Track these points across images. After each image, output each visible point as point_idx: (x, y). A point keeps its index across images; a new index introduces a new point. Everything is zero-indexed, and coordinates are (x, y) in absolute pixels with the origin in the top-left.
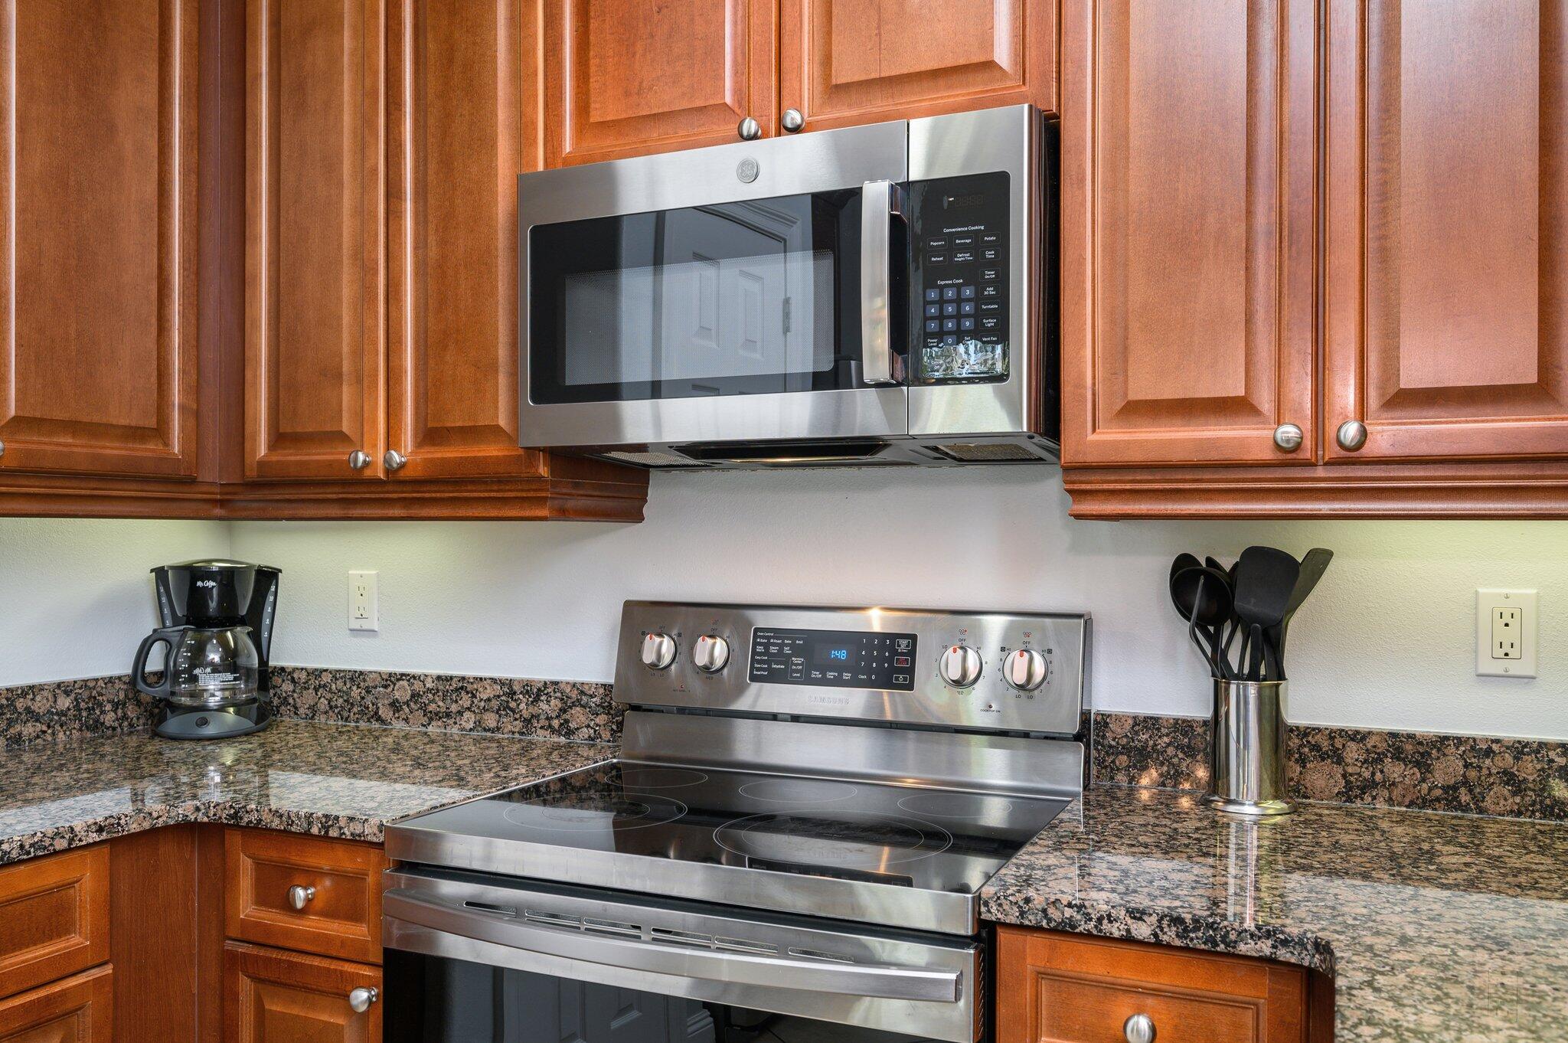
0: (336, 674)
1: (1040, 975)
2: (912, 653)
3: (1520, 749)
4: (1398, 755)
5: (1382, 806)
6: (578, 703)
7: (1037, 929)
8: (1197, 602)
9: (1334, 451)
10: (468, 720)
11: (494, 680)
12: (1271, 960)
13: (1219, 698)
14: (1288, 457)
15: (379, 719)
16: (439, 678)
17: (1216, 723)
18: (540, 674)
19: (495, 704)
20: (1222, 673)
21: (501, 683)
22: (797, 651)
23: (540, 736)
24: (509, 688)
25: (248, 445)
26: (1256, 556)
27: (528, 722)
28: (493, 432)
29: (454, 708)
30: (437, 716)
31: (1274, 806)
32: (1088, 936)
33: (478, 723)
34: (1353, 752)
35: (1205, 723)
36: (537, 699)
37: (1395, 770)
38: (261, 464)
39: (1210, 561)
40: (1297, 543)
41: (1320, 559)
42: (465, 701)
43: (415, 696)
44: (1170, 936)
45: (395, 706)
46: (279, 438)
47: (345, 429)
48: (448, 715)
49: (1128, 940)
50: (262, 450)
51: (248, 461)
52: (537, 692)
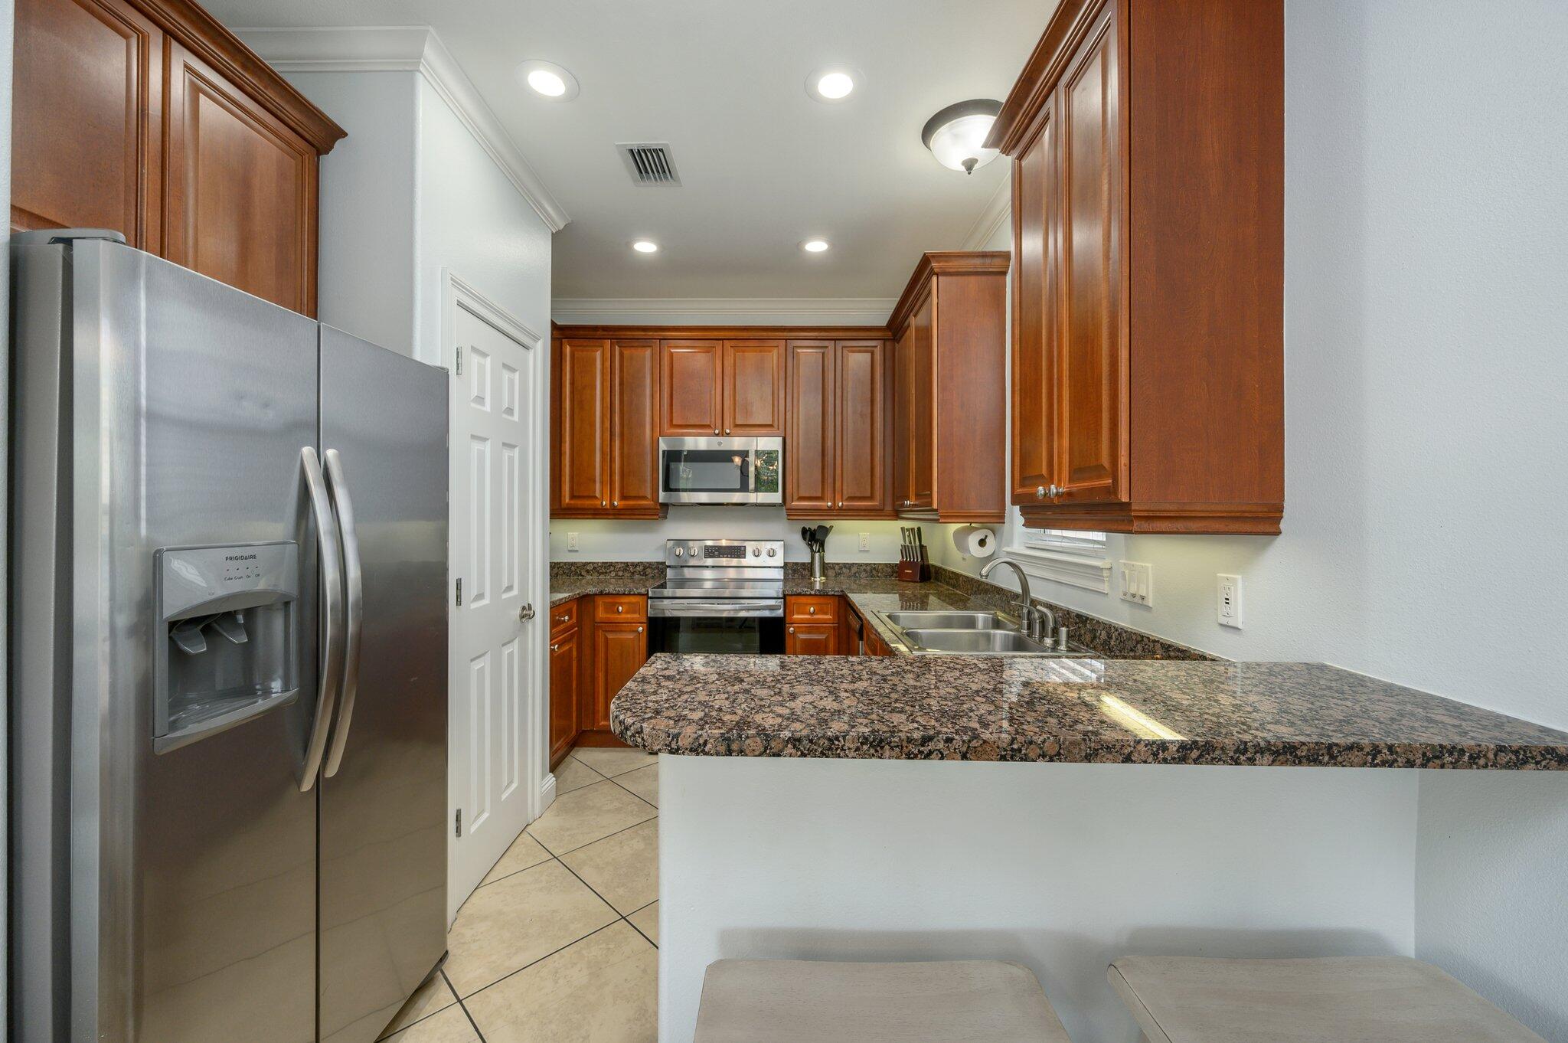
0: (565, 564)
1: (794, 604)
2: (745, 550)
3: (867, 565)
4: (845, 567)
5: (842, 578)
6: (649, 567)
7: (794, 595)
8: (808, 537)
9: (837, 508)
10: (613, 574)
11: (622, 563)
12: (833, 595)
13: (813, 558)
14: (830, 509)
15: (581, 575)
16: (603, 563)
17: (812, 563)
18: (637, 561)
19: (622, 569)
20: (813, 552)
21: (624, 563)
22: (716, 551)
23: (637, 577)
24: (627, 564)
25: (563, 498)
26: (820, 527)
27: (633, 573)
28: (644, 498)
29: (608, 571)
30: (603, 573)
31: (823, 578)
32: (803, 595)
33: (616, 575)
34: (837, 567)
35: (808, 563)
36: (636, 567)
37: (844, 570)
38: (567, 504)
39: (809, 528)
40: (827, 524)
41: (832, 527)
42: (612, 568)
43: (595, 568)
44: (818, 593)
45: (588, 571)
46: (572, 497)
47: (597, 495)
48: (606, 573)
49: (811, 595)
50: (567, 500)
51: (563, 502)
52: (635, 565)
